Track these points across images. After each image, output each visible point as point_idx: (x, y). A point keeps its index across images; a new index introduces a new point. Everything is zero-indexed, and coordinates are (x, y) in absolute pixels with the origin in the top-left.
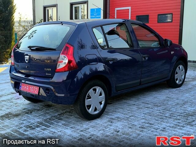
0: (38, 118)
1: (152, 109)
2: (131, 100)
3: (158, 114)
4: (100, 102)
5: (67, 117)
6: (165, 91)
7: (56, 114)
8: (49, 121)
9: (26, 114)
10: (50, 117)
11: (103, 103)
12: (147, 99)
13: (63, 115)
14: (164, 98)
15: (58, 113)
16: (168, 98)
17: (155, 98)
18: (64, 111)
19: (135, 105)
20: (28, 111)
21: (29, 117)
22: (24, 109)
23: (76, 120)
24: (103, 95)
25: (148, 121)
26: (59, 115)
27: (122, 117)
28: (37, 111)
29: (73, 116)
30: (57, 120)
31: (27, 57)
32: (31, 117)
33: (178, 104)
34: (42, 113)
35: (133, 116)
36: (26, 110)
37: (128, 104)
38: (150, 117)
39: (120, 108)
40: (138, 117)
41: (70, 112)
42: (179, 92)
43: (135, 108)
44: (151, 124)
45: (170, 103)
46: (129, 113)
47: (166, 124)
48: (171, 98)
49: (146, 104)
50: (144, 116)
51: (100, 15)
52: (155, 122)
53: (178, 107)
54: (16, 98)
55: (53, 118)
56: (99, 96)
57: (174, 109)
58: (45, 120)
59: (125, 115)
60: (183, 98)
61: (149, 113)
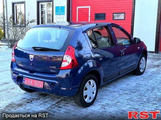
0: (40, 107)
1: (130, 95)
2: (110, 87)
3: (138, 99)
4: (93, 92)
5: (65, 105)
6: (133, 78)
7: (54, 103)
8: (51, 109)
9: (28, 104)
10: (50, 106)
11: (95, 92)
12: (122, 86)
13: (60, 103)
14: (135, 84)
15: (56, 102)
16: (138, 85)
17: (127, 85)
18: (60, 100)
19: (114, 91)
20: (28, 100)
21: (31, 106)
22: (24, 99)
23: (73, 108)
24: (95, 86)
25: (133, 106)
26: (57, 103)
27: (110, 103)
28: (36, 100)
29: (69, 104)
30: (57, 108)
31: (31, 57)
32: (33, 106)
33: (148, 90)
34: (42, 103)
35: (119, 102)
36: (26, 99)
37: (109, 90)
38: (132, 102)
39: (104, 95)
40: (123, 103)
41: (65, 100)
42: (144, 79)
43: (116, 95)
44: (136, 109)
45: (141, 89)
46: (114, 99)
47: (147, 108)
48: (140, 84)
49: (124, 91)
50: (128, 102)
51: (64, 12)
52: (139, 107)
53: (149, 92)
54: (11, 88)
55: (53, 106)
56: (93, 87)
57: (147, 94)
58: (48, 109)
59: (112, 102)
60: (149, 85)
61: (130, 99)
